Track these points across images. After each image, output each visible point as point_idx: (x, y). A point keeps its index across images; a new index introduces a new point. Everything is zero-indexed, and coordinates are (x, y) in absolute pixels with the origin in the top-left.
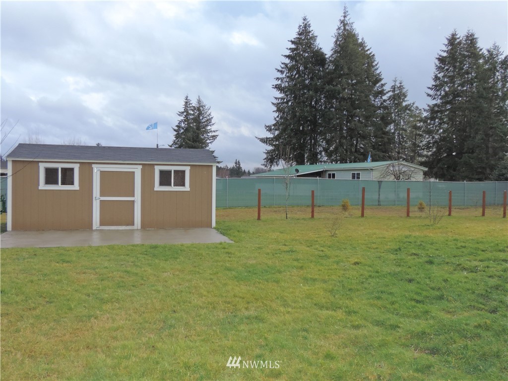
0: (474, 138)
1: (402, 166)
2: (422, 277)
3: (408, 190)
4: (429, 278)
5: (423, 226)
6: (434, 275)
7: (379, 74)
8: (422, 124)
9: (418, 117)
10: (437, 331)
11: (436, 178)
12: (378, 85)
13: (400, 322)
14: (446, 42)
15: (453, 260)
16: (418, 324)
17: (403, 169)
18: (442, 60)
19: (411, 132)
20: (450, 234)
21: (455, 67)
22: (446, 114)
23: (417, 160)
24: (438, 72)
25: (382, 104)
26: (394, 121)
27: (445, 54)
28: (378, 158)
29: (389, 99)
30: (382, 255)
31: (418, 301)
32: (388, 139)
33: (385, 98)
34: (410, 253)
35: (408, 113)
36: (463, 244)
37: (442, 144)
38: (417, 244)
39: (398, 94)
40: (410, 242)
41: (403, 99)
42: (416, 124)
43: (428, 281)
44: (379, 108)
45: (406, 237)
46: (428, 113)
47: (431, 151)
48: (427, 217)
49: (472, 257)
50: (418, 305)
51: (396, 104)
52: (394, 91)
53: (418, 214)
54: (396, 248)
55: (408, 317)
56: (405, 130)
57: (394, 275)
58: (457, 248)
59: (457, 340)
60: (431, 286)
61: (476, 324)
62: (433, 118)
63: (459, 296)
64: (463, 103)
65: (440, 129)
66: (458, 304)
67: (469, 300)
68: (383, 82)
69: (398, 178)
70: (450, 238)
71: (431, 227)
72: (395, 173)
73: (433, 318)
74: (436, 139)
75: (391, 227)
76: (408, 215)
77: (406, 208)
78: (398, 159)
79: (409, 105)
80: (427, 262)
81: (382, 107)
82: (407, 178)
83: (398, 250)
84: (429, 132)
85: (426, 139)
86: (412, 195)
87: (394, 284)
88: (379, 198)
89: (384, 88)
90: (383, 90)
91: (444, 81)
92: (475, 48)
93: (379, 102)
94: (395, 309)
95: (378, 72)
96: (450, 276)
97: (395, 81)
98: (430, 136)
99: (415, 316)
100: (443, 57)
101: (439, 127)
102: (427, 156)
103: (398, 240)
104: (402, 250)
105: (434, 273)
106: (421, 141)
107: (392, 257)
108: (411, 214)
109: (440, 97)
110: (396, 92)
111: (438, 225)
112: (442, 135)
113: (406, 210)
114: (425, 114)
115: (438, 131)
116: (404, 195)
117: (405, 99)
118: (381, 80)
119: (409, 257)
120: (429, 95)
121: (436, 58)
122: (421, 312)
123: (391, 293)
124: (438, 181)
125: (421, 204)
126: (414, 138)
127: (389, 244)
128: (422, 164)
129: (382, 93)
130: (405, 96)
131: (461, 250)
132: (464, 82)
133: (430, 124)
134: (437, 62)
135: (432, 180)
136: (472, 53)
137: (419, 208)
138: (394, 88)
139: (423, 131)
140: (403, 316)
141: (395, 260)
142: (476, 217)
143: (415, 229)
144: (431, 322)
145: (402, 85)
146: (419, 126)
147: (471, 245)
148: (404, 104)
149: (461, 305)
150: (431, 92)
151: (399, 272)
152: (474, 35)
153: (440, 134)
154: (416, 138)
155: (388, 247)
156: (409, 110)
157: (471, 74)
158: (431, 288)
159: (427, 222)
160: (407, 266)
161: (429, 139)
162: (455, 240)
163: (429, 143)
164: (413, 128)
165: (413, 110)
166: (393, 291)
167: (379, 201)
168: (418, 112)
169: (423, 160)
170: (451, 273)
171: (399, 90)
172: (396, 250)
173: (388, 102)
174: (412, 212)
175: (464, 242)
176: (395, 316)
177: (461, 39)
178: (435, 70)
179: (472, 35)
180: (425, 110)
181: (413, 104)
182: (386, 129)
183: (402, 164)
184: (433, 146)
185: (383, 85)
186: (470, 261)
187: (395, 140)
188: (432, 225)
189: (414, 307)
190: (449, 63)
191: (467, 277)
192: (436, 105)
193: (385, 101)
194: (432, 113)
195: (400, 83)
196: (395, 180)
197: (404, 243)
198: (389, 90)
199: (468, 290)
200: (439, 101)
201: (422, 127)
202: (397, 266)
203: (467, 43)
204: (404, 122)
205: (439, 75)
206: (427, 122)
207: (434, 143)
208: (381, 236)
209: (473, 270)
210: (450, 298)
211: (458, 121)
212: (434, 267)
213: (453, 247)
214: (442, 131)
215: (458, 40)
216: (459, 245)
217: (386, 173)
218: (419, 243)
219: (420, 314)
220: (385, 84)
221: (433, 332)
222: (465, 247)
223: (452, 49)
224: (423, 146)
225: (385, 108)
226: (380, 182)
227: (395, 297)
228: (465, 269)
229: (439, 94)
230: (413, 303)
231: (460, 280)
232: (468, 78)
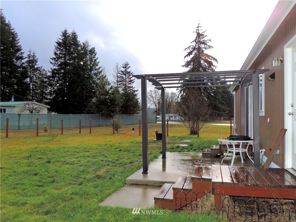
0: (76, 90)
1: (35, 105)
2: (43, 171)
3: (37, 119)
4: (47, 171)
5: (46, 141)
6: (50, 169)
7: (19, 46)
8: (47, 80)
9: (44, 75)
10: (50, 201)
11: (55, 112)
12: (19, 53)
13: (28, 200)
14: (62, 34)
15: (62, 159)
16: (39, 199)
17: (35, 107)
18: (59, 44)
19: (40, 84)
20: (61, 144)
21: (66, 49)
22: (61, 75)
23: (44, 101)
24: (56, 50)
25: (21, 65)
26: (30, 76)
27: (61, 41)
28: (19, 99)
29: (26, 63)
30: (19, 161)
31: (39, 186)
32: (26, 87)
33: (23, 61)
34: (37, 158)
35: (38, 72)
36: (68, 150)
37: (59, 92)
38: (41, 152)
39: (32, 60)
40: (38, 151)
41: (35, 64)
42: (43, 79)
43: (46, 173)
44: (20, 67)
45: (35, 148)
46: (50, 74)
47: (52, 96)
48: (49, 136)
49: (72, 156)
50: (40, 188)
51: (31, 66)
52: (29, 58)
53: (44, 134)
54: (28, 156)
55: (33, 196)
56: (37, 83)
57: (26, 172)
58: (65, 152)
59: (61, 203)
60: (48, 176)
61: (71, 192)
62: (53, 77)
63: (63, 179)
64: (70, 70)
65: (58, 83)
66: (63, 183)
67: (69, 180)
68: (22, 51)
69: (31, 112)
70: (61, 147)
71: (51, 142)
72: (30, 109)
73: (48, 194)
74: (55, 89)
75: (26, 143)
76: (37, 135)
77: (36, 131)
78: (32, 100)
79: (39, 68)
80: (47, 162)
81: (22, 67)
82: (37, 112)
83: (30, 157)
84: (51, 85)
85: (49, 89)
86: (40, 123)
87: (26, 178)
88: (19, 125)
89: (23, 55)
90: (23, 56)
91: (60, 56)
92: (76, 41)
93: (19, 64)
94: (25, 193)
95: (19, 44)
96: (59, 168)
97: (30, 52)
98: (52, 87)
99: (37, 195)
100: (60, 42)
101: (57, 82)
102: (50, 99)
103: (29, 151)
104: (32, 156)
105: (50, 168)
106: (47, 90)
107: (25, 162)
108: (39, 134)
109: (58, 65)
110: (31, 59)
111: (55, 140)
112: (58, 87)
113: (36, 132)
114: (49, 74)
115: (56, 84)
116: (35, 123)
117: (37, 64)
118: (21, 50)
119: (36, 160)
120: (51, 63)
121: (56, 42)
122: (41, 192)
123: (23, 184)
124: (56, 114)
125: (46, 128)
126: (42, 87)
127: (24, 153)
128: (47, 104)
129: (21, 58)
130: (37, 62)
131: (66, 153)
132: (71, 58)
133: (52, 80)
134: (56, 45)
135: (53, 113)
136: (75, 43)
137: (45, 130)
138: (29, 56)
139: (47, 84)
140: (30, 196)
141: (27, 163)
142: (76, 134)
143: (41, 143)
144: (47, 196)
145: (35, 55)
146: (45, 81)
147: (72, 150)
148: (36, 67)
149: (64, 184)
150: (53, 61)
151: (29, 170)
152: (76, 33)
153: (57, 87)
154: (43, 88)
155: (23, 155)
156: (39, 70)
157: (74, 54)
158: (48, 177)
159: (49, 138)
160: (34, 166)
161: (51, 89)
162: (64, 148)
163: (51, 91)
164: (42, 82)
165: (41, 71)
166: (25, 182)
167: (19, 127)
168: (44, 72)
169: (48, 101)
170: (60, 167)
171: (33, 57)
172: (28, 157)
173: (26, 64)
174: (40, 133)
175: (68, 148)
176: (25, 197)
177: (69, 34)
178: (55, 49)
179: (75, 33)
180: (49, 71)
181: (42, 67)
182: (24, 81)
183: (34, 104)
184: (53, 93)
185: (22, 53)
186: (71, 159)
187: (30, 88)
188: (51, 140)
189: (38, 189)
190: (63, 46)
191: (68, 168)
192: (55, 69)
193: (23, 63)
194: (52, 74)
195: (33, 54)
196: (30, 113)
197: (34, 152)
198: (27, 57)
199: (68, 175)
200: (57, 68)
201: (47, 81)
202: (28, 166)
203: (72, 37)
204: (36, 78)
205: (57, 52)
206: (50, 79)
207: (54, 91)
208: (19, 149)
209: (72, 164)
210: (58, 181)
211: (67, 80)
212: (51, 164)
213: (62, 152)
214: (58, 85)
215: (68, 35)
216: (66, 150)
217: (24, 109)
218: (43, 152)
219: (40, 193)
220: (23, 53)
221: (47, 202)
222: (68, 151)
223: (64, 39)
224: (48, 93)
225: (24, 68)
226: (19, 115)
227: (26, 186)
228: (68, 163)
229: (57, 63)
230: (37, 187)
231: (65, 170)
232: (73, 56)
